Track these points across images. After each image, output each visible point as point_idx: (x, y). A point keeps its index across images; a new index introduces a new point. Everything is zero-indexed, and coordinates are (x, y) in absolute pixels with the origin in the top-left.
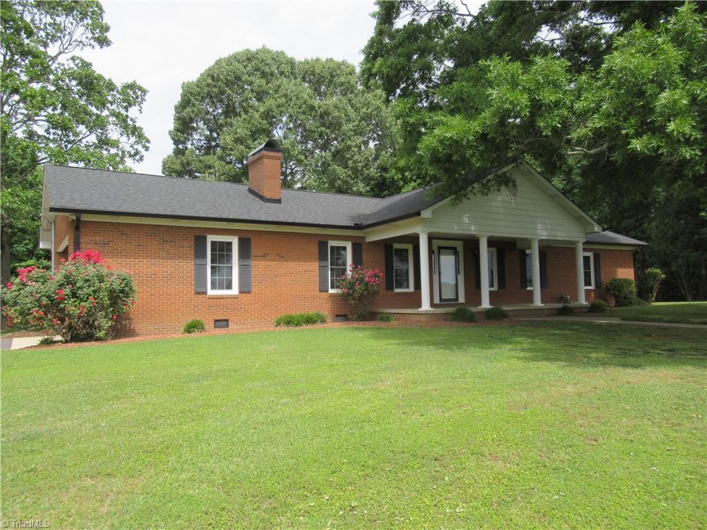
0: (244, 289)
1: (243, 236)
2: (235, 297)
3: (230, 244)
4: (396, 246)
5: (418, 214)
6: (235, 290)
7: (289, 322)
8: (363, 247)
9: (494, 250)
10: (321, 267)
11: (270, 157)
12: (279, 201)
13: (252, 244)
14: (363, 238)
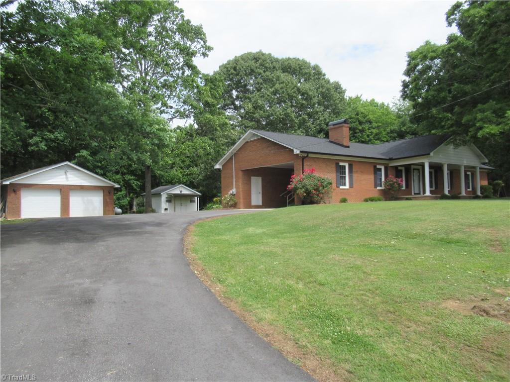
0: (351, 186)
1: (350, 163)
2: (347, 189)
3: (345, 166)
4: (400, 168)
5: (429, 154)
6: (347, 187)
7: (366, 200)
8: (389, 168)
9: (433, 170)
10: (375, 177)
11: (345, 127)
12: (348, 147)
13: (353, 167)
14: (388, 164)
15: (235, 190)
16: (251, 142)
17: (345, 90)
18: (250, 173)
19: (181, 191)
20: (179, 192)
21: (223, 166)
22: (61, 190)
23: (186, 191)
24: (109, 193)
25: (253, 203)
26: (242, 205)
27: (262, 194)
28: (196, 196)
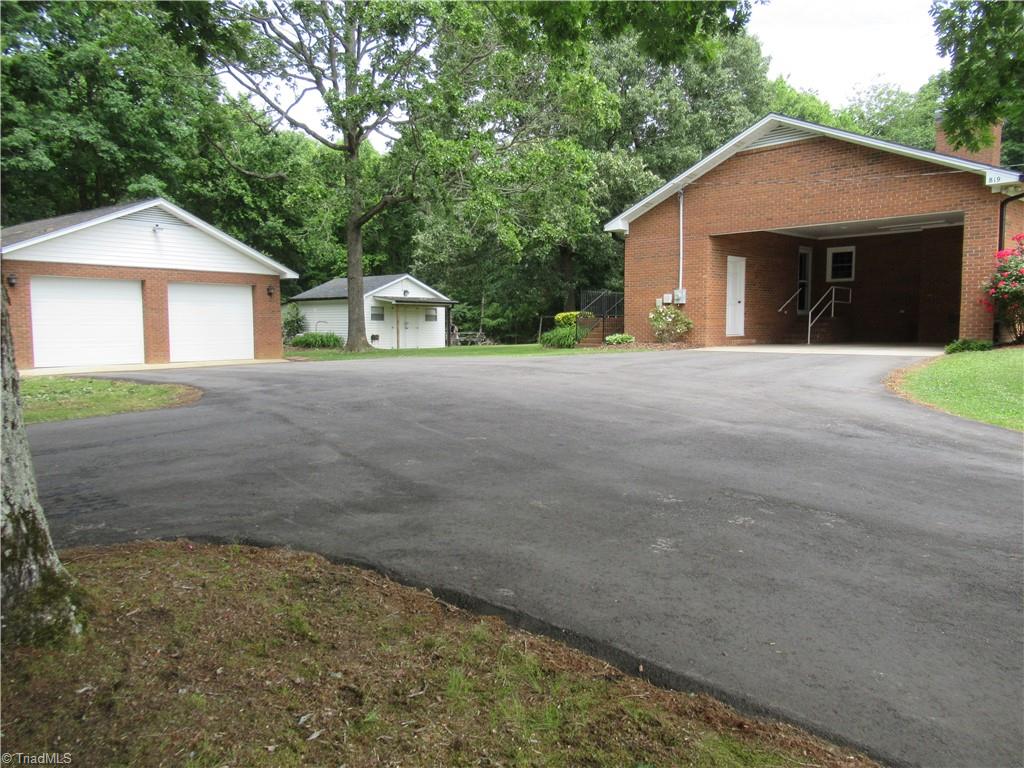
15: (685, 291)
16: (760, 152)
17: (770, 58)
18: (729, 244)
19: (406, 292)
20: (400, 294)
21: (630, 224)
22: (143, 283)
23: (416, 290)
24: (270, 294)
25: (729, 332)
26: (707, 337)
27: (746, 305)
28: (441, 304)
